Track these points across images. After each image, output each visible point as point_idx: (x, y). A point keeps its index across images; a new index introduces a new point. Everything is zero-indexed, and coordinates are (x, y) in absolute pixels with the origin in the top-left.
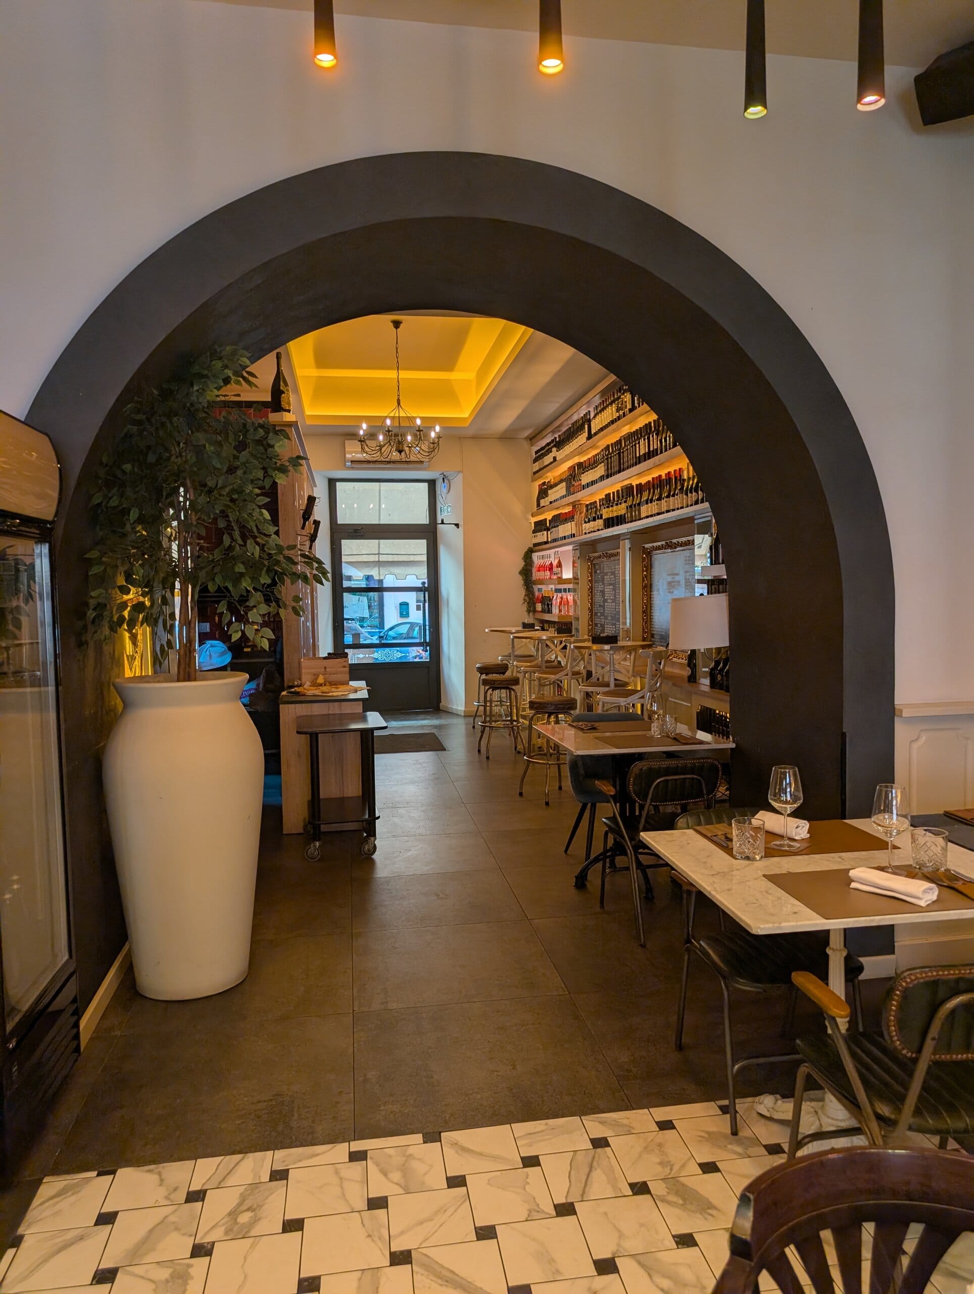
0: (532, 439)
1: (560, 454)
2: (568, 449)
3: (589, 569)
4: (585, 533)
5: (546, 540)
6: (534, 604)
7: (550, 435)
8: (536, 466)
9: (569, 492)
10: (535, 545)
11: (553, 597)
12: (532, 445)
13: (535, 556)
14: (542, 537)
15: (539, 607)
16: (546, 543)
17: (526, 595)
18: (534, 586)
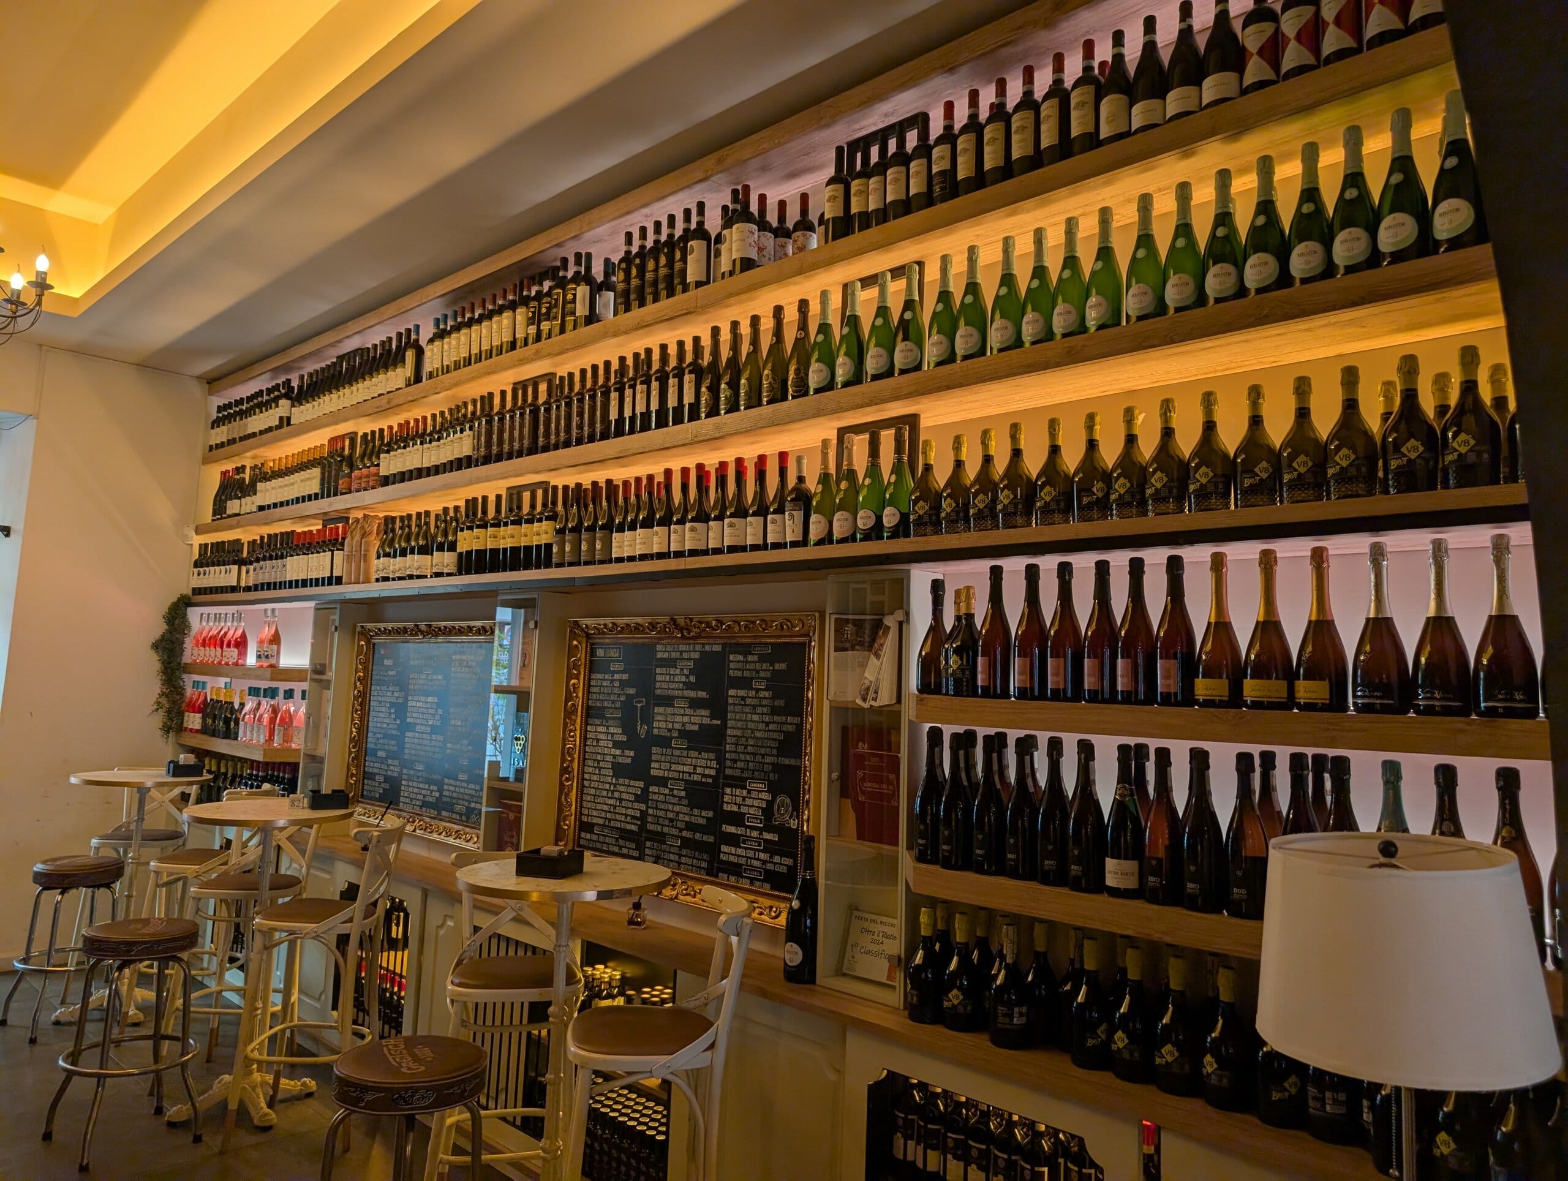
0: (213, 381)
1: (302, 413)
2: (330, 402)
3: (359, 653)
4: (377, 580)
5: (235, 584)
6: (181, 714)
7: (267, 375)
8: (221, 434)
9: (329, 489)
10: (197, 591)
11: (242, 705)
12: (210, 394)
13: (194, 615)
14: (223, 576)
15: (194, 720)
16: (233, 589)
17: (162, 694)
18: (185, 676)
